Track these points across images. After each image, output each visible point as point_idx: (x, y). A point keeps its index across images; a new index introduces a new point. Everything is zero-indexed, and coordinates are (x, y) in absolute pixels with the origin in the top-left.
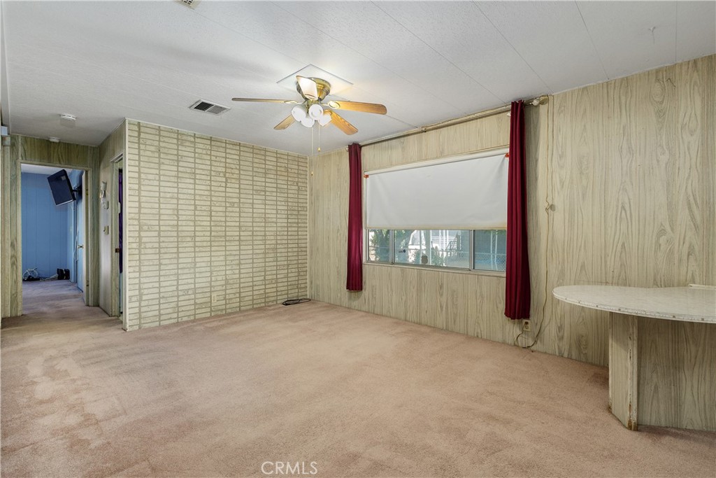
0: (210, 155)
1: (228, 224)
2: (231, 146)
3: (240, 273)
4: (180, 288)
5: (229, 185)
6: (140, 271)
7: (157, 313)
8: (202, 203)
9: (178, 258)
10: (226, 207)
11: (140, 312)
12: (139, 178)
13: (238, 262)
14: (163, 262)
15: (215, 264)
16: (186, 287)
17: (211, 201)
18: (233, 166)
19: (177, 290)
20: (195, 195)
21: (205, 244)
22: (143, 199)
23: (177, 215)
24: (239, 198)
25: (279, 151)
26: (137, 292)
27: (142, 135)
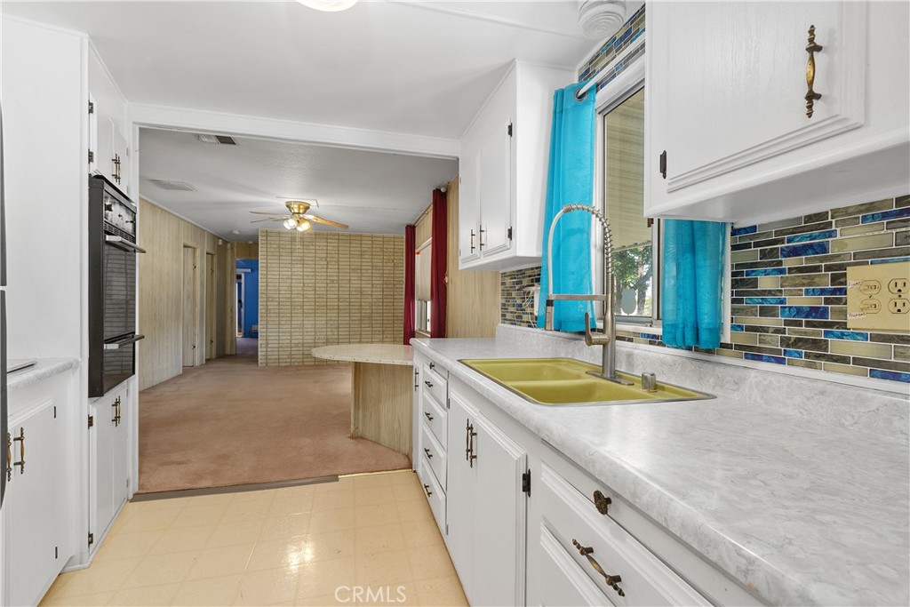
0: (315, 246)
1: (329, 296)
2: (331, 237)
3: (338, 335)
4: (293, 341)
5: (329, 267)
6: (267, 328)
7: (277, 357)
8: (309, 281)
9: (291, 320)
10: (327, 284)
11: (267, 355)
12: (267, 267)
13: (336, 326)
14: (282, 323)
15: (318, 326)
16: (297, 341)
17: (316, 279)
18: (333, 252)
19: (291, 343)
20: (303, 275)
21: (311, 311)
22: (269, 280)
23: (291, 291)
24: (338, 277)
25: (374, 235)
26: (265, 342)
27: (269, 238)
